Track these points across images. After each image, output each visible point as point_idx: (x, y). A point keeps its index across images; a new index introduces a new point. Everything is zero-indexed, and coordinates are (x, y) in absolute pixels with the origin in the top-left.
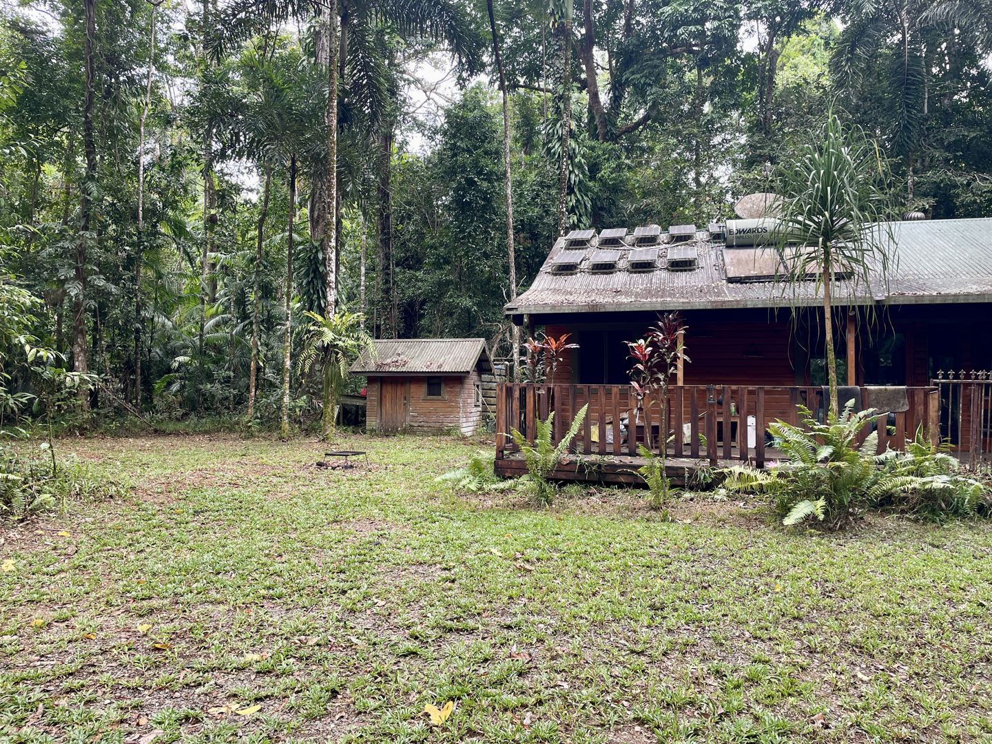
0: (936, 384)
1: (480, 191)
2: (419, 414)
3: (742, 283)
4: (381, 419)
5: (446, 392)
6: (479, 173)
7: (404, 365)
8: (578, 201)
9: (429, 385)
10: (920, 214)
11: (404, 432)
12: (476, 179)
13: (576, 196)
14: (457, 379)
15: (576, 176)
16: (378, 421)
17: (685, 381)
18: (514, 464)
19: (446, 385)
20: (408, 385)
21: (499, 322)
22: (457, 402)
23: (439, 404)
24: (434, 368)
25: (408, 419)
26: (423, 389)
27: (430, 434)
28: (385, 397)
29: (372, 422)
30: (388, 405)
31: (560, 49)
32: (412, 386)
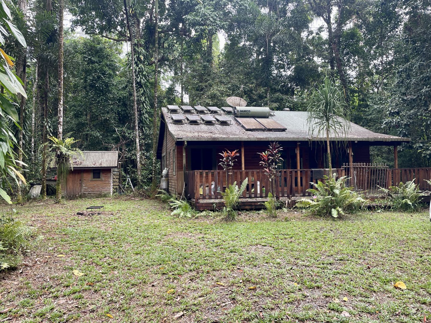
0: (343, 168)
1: (104, 82)
2: (89, 188)
3: (251, 131)
4: (67, 191)
5: (103, 176)
6: (103, 74)
7: (81, 164)
8: (144, 91)
9: (94, 173)
10: (288, 109)
11: (81, 197)
12: (102, 76)
13: (143, 89)
14: (107, 170)
15: (143, 80)
16: (65, 192)
17: (245, 169)
18: (204, 205)
19: (103, 173)
20: (82, 174)
21: (112, 143)
22: (109, 181)
23: (99, 183)
24: (98, 165)
25: (83, 190)
26: (91, 175)
27: (94, 197)
28: (69, 180)
29: (61, 192)
30: (70, 184)
31: (134, 23)
32: (84, 174)
